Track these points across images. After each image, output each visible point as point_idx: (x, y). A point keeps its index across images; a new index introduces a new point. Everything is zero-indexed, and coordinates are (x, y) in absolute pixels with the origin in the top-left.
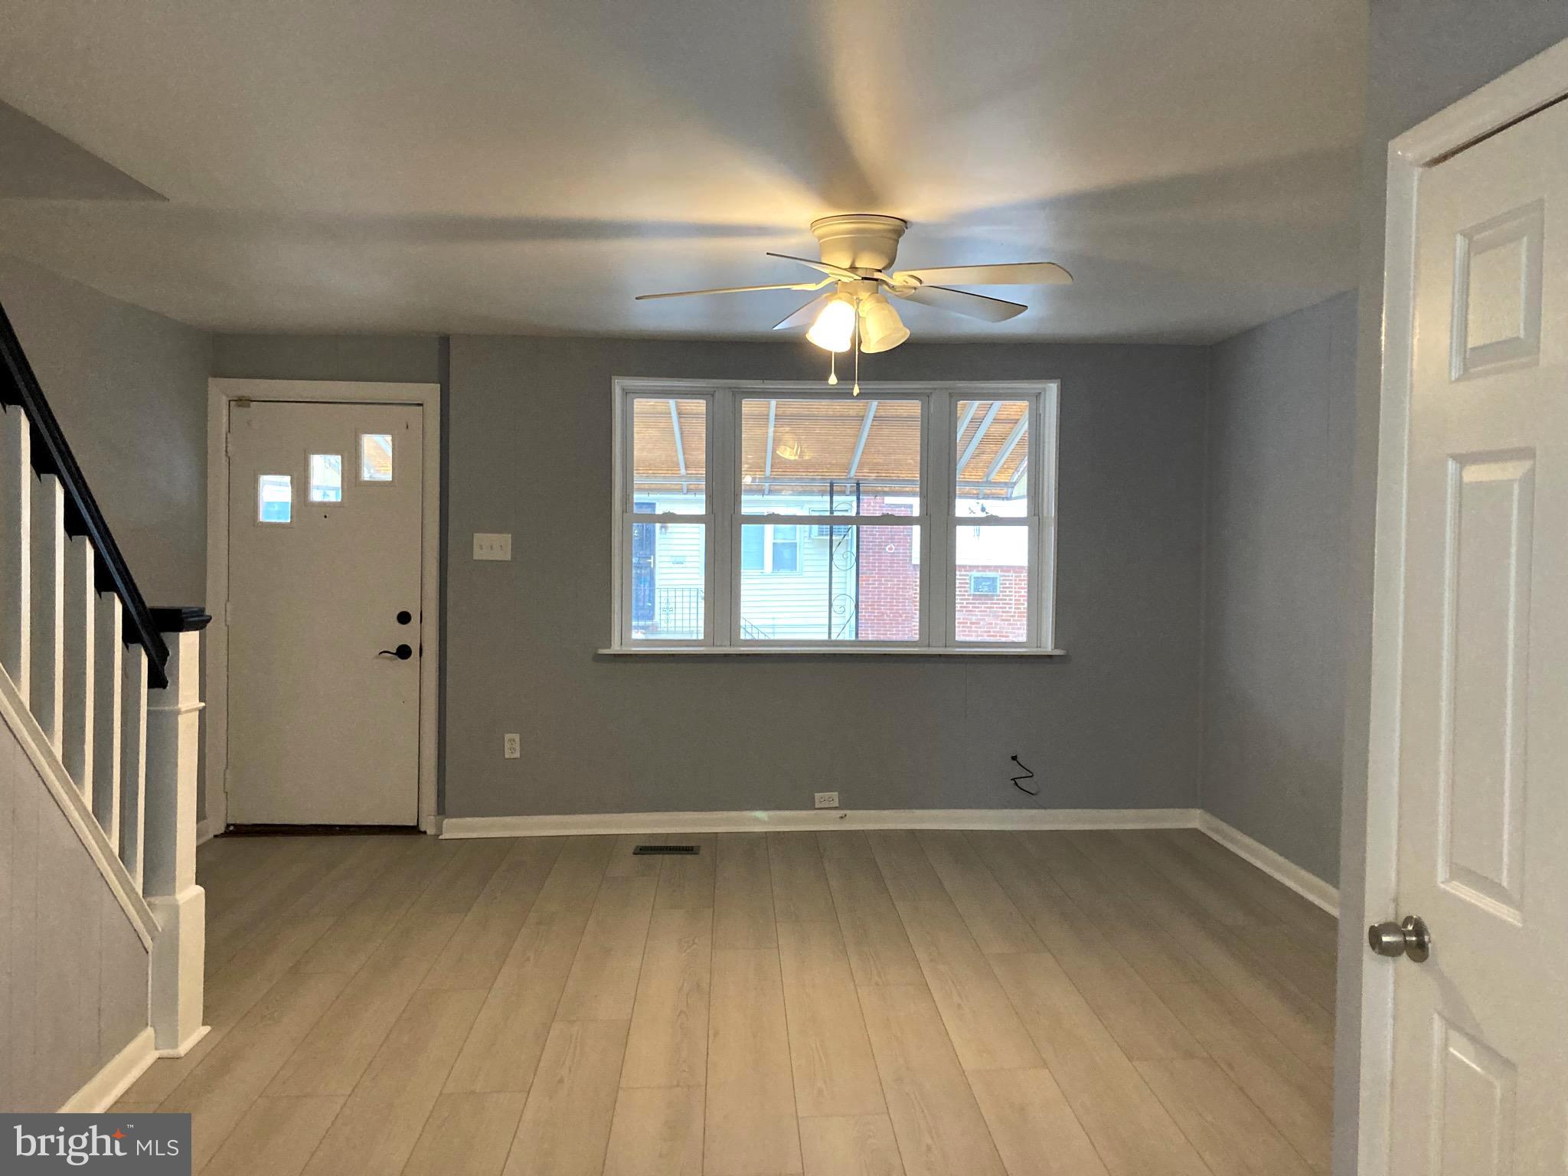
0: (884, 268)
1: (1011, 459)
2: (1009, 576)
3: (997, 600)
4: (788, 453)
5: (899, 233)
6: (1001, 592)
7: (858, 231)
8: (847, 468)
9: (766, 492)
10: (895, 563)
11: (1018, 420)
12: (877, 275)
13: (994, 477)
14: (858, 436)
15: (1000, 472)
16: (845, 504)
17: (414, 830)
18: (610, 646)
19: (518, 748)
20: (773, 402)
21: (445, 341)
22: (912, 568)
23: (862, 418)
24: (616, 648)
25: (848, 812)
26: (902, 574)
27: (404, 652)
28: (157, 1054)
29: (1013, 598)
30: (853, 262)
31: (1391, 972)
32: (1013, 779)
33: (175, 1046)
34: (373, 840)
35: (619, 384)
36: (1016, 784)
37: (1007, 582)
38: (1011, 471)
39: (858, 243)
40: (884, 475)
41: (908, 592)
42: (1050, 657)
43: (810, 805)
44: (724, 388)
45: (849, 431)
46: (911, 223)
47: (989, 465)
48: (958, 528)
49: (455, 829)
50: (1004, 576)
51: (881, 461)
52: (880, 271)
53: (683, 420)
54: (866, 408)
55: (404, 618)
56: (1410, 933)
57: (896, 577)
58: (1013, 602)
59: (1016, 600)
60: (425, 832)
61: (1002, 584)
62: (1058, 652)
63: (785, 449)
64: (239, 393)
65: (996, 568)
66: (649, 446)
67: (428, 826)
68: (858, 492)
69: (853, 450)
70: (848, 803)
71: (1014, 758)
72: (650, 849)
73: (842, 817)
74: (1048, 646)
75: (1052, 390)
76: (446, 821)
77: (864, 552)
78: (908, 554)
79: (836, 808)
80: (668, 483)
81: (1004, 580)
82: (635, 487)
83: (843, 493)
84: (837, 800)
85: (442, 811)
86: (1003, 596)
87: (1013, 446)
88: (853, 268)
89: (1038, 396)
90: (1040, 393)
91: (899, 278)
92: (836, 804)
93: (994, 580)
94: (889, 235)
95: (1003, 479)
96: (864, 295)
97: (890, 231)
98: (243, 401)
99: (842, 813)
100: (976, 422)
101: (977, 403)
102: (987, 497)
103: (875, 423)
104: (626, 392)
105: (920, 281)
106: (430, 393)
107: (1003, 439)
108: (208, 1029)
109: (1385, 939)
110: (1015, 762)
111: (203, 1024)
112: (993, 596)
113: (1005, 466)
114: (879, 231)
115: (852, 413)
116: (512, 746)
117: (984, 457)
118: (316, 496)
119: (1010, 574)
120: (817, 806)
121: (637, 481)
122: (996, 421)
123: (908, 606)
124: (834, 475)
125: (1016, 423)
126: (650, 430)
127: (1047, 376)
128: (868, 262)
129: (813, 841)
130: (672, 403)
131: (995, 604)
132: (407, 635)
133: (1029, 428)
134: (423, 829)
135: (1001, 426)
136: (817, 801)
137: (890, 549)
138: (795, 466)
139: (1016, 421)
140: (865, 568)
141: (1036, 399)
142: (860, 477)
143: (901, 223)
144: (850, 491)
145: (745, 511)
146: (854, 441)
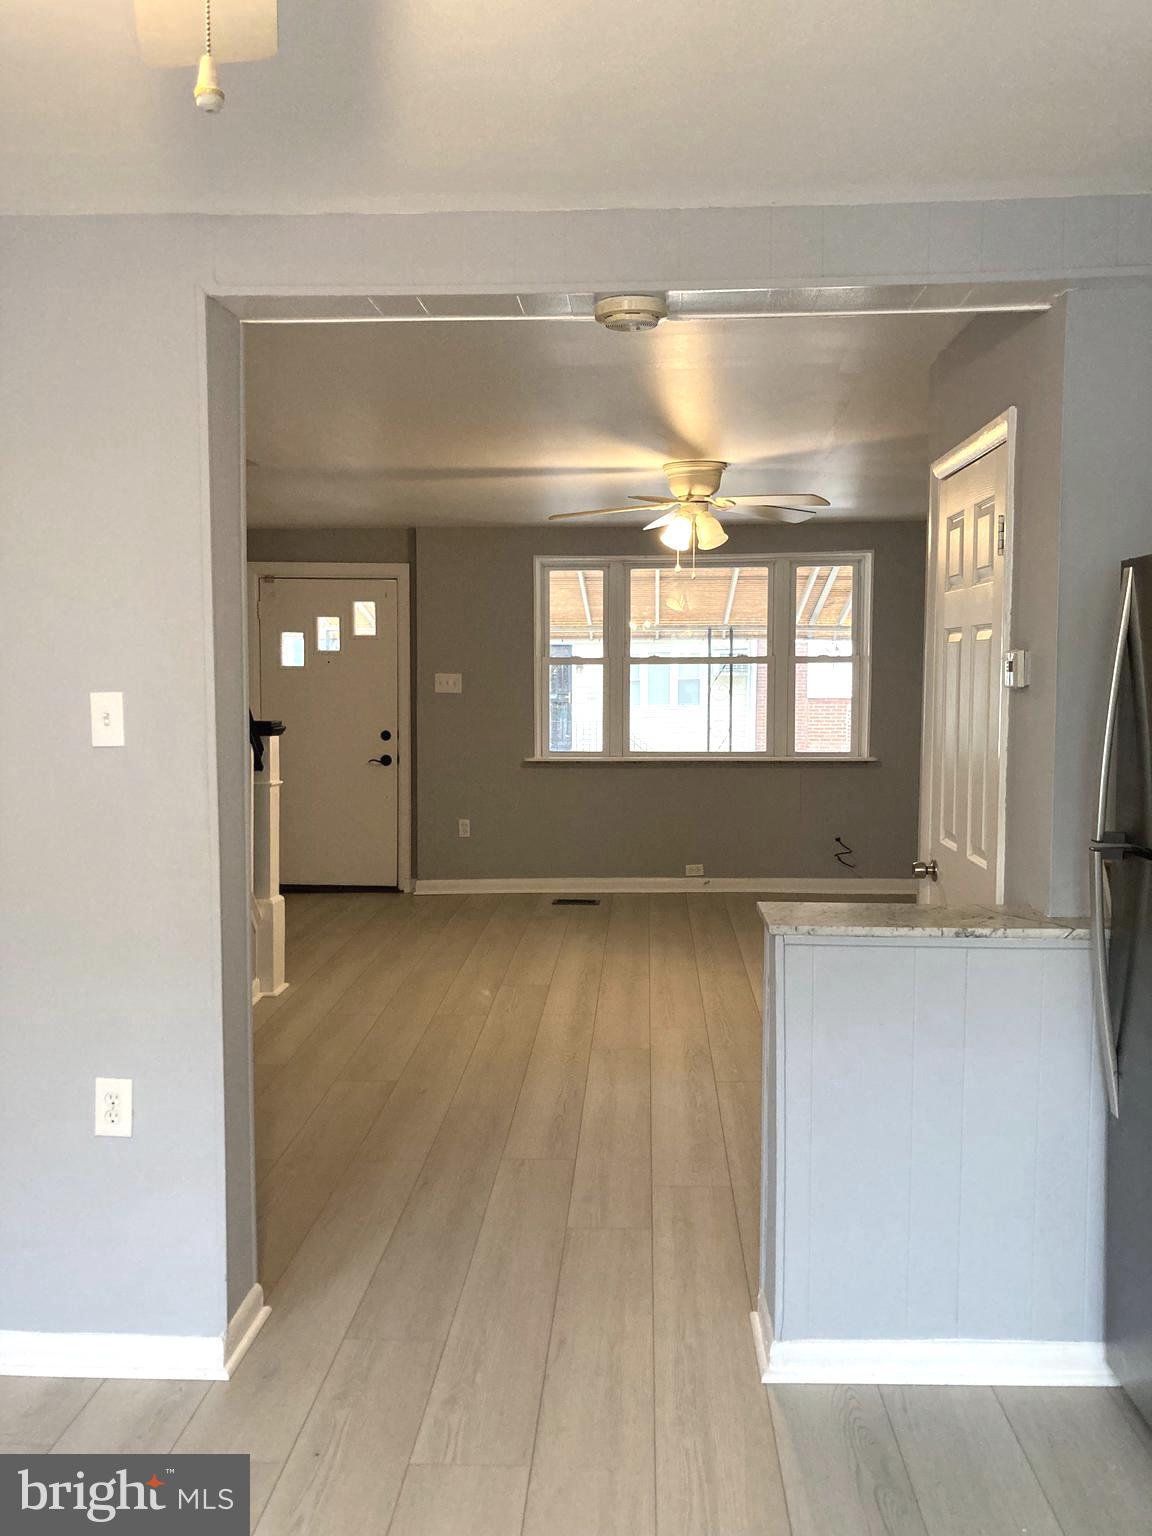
0: (711, 495)
4: (675, 605)
5: (721, 470)
7: (693, 471)
8: (721, 617)
9: (657, 637)
11: (846, 579)
12: (706, 499)
14: (728, 593)
16: (720, 647)
17: (394, 890)
18: (533, 755)
19: (468, 830)
20: (657, 571)
21: (412, 533)
23: (730, 578)
24: (538, 757)
25: (711, 880)
27: (386, 760)
28: (261, 995)
30: (690, 492)
31: (929, 891)
32: (837, 855)
33: (272, 990)
34: (365, 897)
35: (538, 561)
36: (839, 859)
39: (694, 479)
40: (753, 622)
42: (866, 762)
43: (682, 874)
44: (616, 562)
45: (721, 588)
46: (730, 464)
48: (799, 666)
49: (425, 888)
51: (747, 611)
52: (708, 496)
53: (588, 583)
54: (733, 572)
55: (386, 736)
56: (930, 867)
60: (402, 891)
62: (871, 759)
64: (266, 573)
66: (563, 603)
67: (405, 886)
68: (731, 636)
69: (724, 603)
70: (711, 872)
71: (838, 840)
72: (562, 901)
73: (705, 883)
74: (865, 755)
75: (869, 558)
76: (418, 882)
79: (701, 876)
80: (578, 632)
82: (551, 635)
83: (720, 636)
84: (702, 870)
85: (414, 875)
88: (690, 497)
89: (859, 561)
90: (861, 560)
91: (720, 501)
92: (702, 873)
94: (713, 473)
96: (698, 512)
97: (715, 470)
98: (269, 578)
99: (707, 880)
100: (805, 580)
103: (740, 581)
104: (543, 566)
105: (735, 503)
106: (402, 570)
108: (287, 985)
109: (917, 870)
110: (839, 843)
111: (286, 982)
114: (708, 470)
115: (721, 575)
116: (465, 827)
117: (834, 606)
118: (322, 646)
120: (688, 874)
121: (553, 630)
122: (838, 578)
124: (712, 623)
126: (563, 591)
127: (863, 547)
128: (699, 491)
129: (683, 899)
130: (580, 573)
132: (388, 748)
134: (401, 888)
136: (687, 871)
138: (680, 616)
141: (858, 564)
142: (733, 623)
143: (722, 465)
144: (724, 635)
145: (633, 654)
146: (725, 595)
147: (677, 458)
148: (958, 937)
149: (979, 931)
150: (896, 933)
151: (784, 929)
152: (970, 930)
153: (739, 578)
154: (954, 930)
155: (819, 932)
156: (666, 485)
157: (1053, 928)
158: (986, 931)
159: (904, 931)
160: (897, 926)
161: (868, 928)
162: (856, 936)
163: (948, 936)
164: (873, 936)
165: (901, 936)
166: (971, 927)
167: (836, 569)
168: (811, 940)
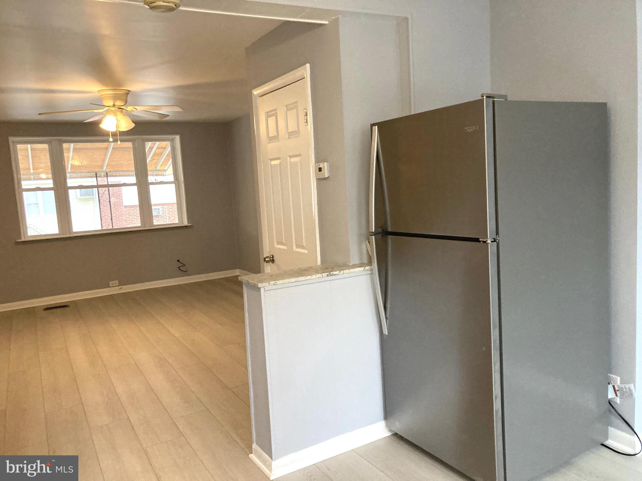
0: (124, 105)
1: (164, 161)
2: (164, 207)
3: (161, 217)
5: (127, 94)
6: (162, 214)
7: (115, 94)
8: (102, 167)
10: (116, 206)
11: (166, 147)
12: (122, 107)
13: (158, 168)
14: (106, 156)
15: (160, 166)
16: (102, 181)
18: (21, 238)
22: (123, 207)
23: (107, 149)
24: (23, 239)
25: (122, 287)
26: (120, 210)
29: (167, 216)
30: (114, 103)
31: (269, 268)
32: (179, 268)
35: (12, 140)
36: (180, 269)
37: (164, 210)
38: (165, 166)
39: (116, 97)
40: (116, 169)
41: (123, 217)
42: (187, 226)
43: (108, 286)
44: (55, 140)
45: (102, 153)
46: (131, 91)
47: (156, 164)
48: (150, 186)
50: (162, 207)
51: (115, 164)
52: (123, 106)
54: (109, 146)
56: (271, 258)
57: (117, 212)
58: (167, 217)
59: (168, 217)
61: (162, 211)
62: (189, 225)
63: (75, 161)
65: (159, 205)
68: (107, 176)
69: (104, 160)
70: (122, 283)
72: (50, 308)
73: (120, 289)
74: (186, 223)
75: (177, 138)
77: (102, 202)
78: (121, 202)
79: (118, 286)
81: (163, 209)
83: (100, 176)
84: (117, 283)
86: (163, 215)
87: (165, 157)
88: (114, 105)
89: (173, 140)
90: (173, 139)
91: (129, 108)
92: (118, 284)
93: (159, 209)
95: (162, 168)
96: (119, 113)
97: (124, 94)
99: (120, 287)
100: (151, 148)
101: (150, 143)
102: (156, 175)
104: (15, 142)
105: (136, 109)
107: (161, 154)
109: (267, 260)
110: (179, 262)
112: (159, 216)
113: (162, 164)
114: (122, 94)
115: (104, 147)
117: (155, 161)
119: (165, 207)
120: (111, 286)
122: (158, 148)
123: (124, 223)
124: (97, 170)
125: (165, 149)
127: (176, 133)
128: (118, 103)
131: (160, 219)
133: (171, 149)
135: (160, 149)
136: (110, 284)
137: (113, 200)
138: (81, 167)
139: (165, 148)
140: (103, 209)
141: (172, 141)
142: (107, 171)
143: (128, 91)
144: (103, 176)
145: (69, 185)
146: (103, 157)
147: (108, 87)
148: (328, 276)
149: (335, 273)
150: (306, 279)
151: (264, 284)
152: (331, 273)
153: (113, 149)
154: (326, 274)
155: (278, 283)
156: (101, 99)
157: (358, 268)
158: (337, 272)
159: (309, 277)
160: (306, 276)
161: (296, 278)
162: (292, 282)
163: (324, 277)
164: (298, 281)
165: (308, 280)
166: (332, 272)
167: (157, 143)
168: (275, 287)
